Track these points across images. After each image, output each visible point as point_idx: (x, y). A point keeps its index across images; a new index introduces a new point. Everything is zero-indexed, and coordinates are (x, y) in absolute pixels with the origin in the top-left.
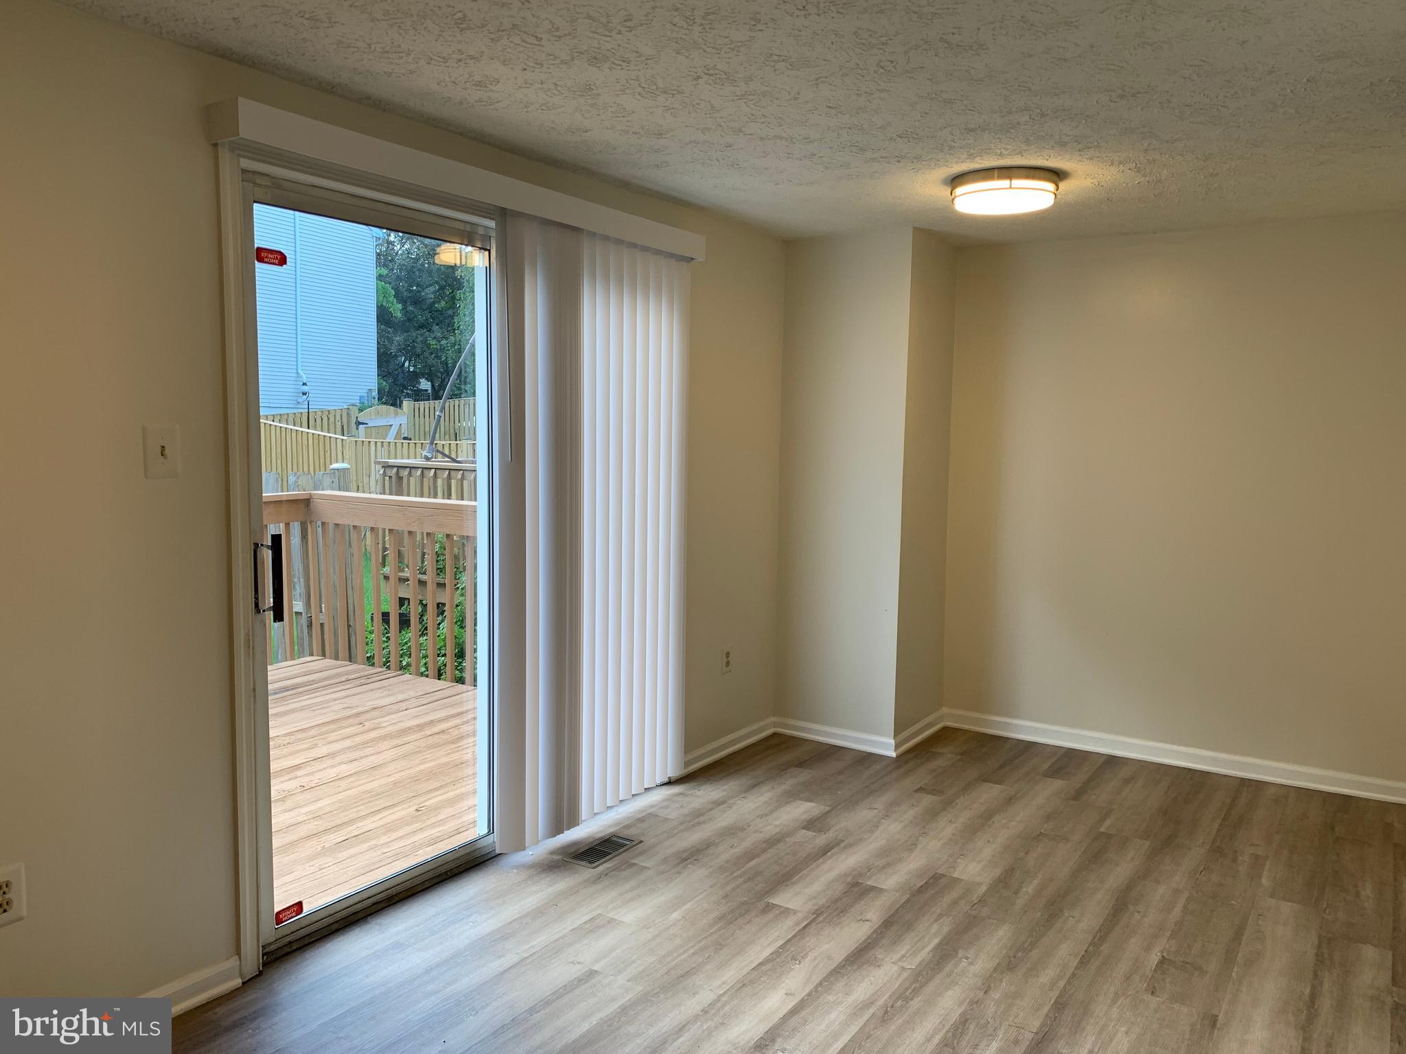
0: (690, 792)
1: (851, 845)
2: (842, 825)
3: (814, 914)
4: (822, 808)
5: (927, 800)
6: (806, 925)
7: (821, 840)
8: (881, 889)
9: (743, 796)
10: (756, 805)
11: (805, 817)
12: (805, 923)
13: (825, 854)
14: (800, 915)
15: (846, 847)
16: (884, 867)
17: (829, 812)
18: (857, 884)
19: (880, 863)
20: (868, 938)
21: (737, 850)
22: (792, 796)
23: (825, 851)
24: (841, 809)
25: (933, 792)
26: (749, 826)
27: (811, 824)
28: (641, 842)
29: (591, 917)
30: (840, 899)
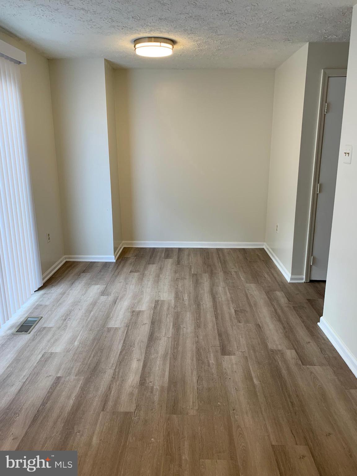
0: (49, 292)
1: (122, 298)
2: (114, 291)
3: (126, 327)
4: (103, 286)
5: (136, 275)
6: (127, 332)
7: (111, 298)
8: (143, 311)
9: (70, 289)
10: (78, 291)
11: (99, 291)
12: (126, 331)
13: (115, 303)
14: (122, 329)
15: (120, 299)
16: (138, 303)
17: (106, 287)
18: (133, 311)
19: (136, 301)
20: (150, 330)
21: (83, 311)
22: (88, 285)
23: (115, 302)
24: (110, 285)
25: (136, 272)
26: (81, 300)
27: (103, 293)
28: (42, 317)
29: (42, 355)
30: (131, 319)
